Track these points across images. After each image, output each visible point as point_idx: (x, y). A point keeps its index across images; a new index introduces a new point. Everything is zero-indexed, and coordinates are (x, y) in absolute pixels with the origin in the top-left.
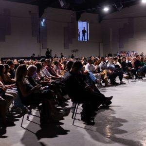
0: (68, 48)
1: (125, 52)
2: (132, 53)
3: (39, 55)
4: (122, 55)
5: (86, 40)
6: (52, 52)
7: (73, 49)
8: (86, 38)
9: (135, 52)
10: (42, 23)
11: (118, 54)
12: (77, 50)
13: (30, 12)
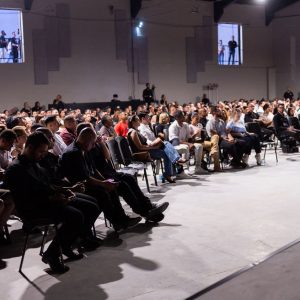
0: (195, 82)
5: (237, 64)
7: (206, 84)
8: (237, 58)
10: (138, 30)
12: (216, 86)
13: (112, 8)
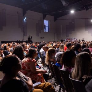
0: (39, 36)
1: (70, 39)
2: (74, 40)
3: (22, 40)
4: (68, 40)
6: (32, 38)
7: (41, 37)
9: (75, 39)
10: (25, 19)
11: (66, 40)
12: (44, 37)
13: (18, 12)
